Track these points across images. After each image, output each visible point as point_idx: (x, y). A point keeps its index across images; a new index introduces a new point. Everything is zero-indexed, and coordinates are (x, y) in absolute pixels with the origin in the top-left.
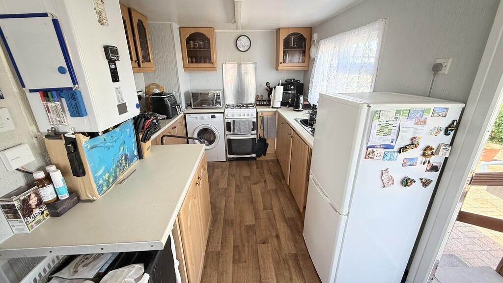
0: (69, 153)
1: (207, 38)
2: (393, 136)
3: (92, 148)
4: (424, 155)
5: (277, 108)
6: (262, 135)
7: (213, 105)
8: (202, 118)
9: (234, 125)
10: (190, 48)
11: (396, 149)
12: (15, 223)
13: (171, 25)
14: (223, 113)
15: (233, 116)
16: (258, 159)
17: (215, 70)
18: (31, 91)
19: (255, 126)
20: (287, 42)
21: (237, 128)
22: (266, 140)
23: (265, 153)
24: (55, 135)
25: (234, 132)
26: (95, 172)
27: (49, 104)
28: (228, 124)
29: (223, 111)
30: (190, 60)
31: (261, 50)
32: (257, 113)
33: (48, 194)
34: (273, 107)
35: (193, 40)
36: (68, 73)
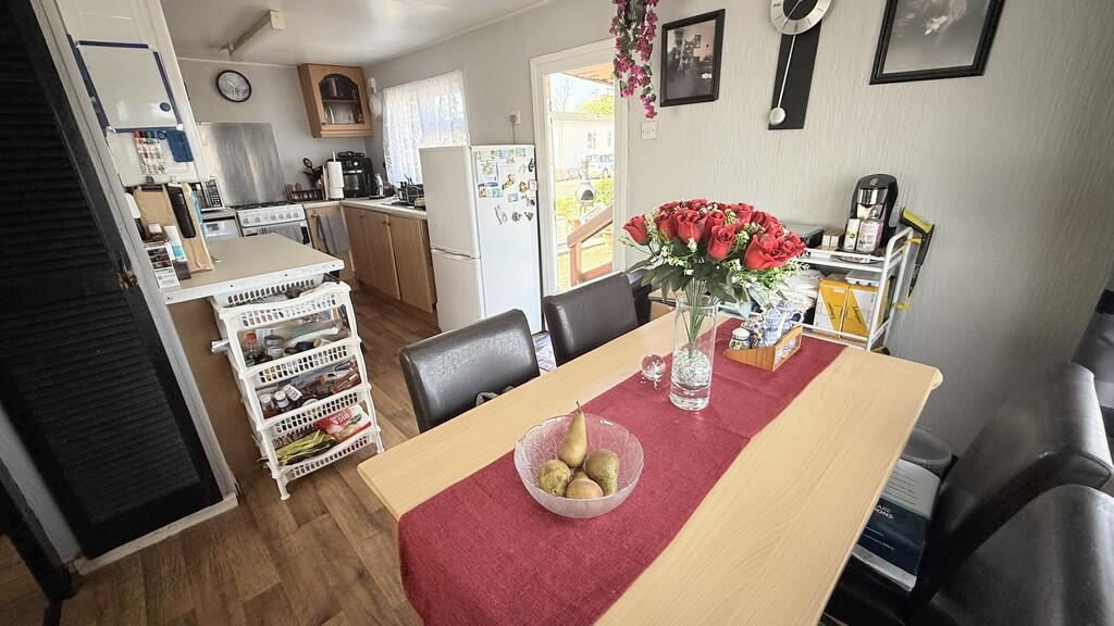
2: (495, 174)
4: (521, 190)
5: (340, 199)
11: (500, 187)
12: (162, 272)
14: (233, 218)
15: (258, 220)
18: (119, 130)
19: (306, 235)
20: (325, 88)
24: (153, 186)
27: (147, 146)
29: (231, 213)
32: (304, 211)
34: (330, 200)
36: (172, 110)
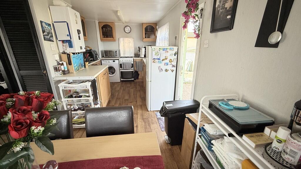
0: (68, 58)
1: (111, 27)
2: (160, 56)
3: (74, 57)
5: (143, 58)
6: (136, 70)
7: (114, 56)
8: (109, 62)
9: (123, 65)
10: (103, 31)
12: (56, 73)
13: (95, 21)
14: (118, 60)
15: (123, 61)
16: (135, 81)
17: (115, 41)
18: (59, 41)
19: (133, 66)
20: (146, 29)
21: (125, 66)
22: (138, 72)
23: (138, 78)
24: (64, 53)
25: (123, 68)
26: (74, 65)
27: (64, 44)
28: (121, 65)
29: (118, 59)
30: (103, 37)
31: (136, 33)
32: (134, 60)
33: (62, 68)
34: (141, 57)
35: (105, 28)
36: (69, 36)
